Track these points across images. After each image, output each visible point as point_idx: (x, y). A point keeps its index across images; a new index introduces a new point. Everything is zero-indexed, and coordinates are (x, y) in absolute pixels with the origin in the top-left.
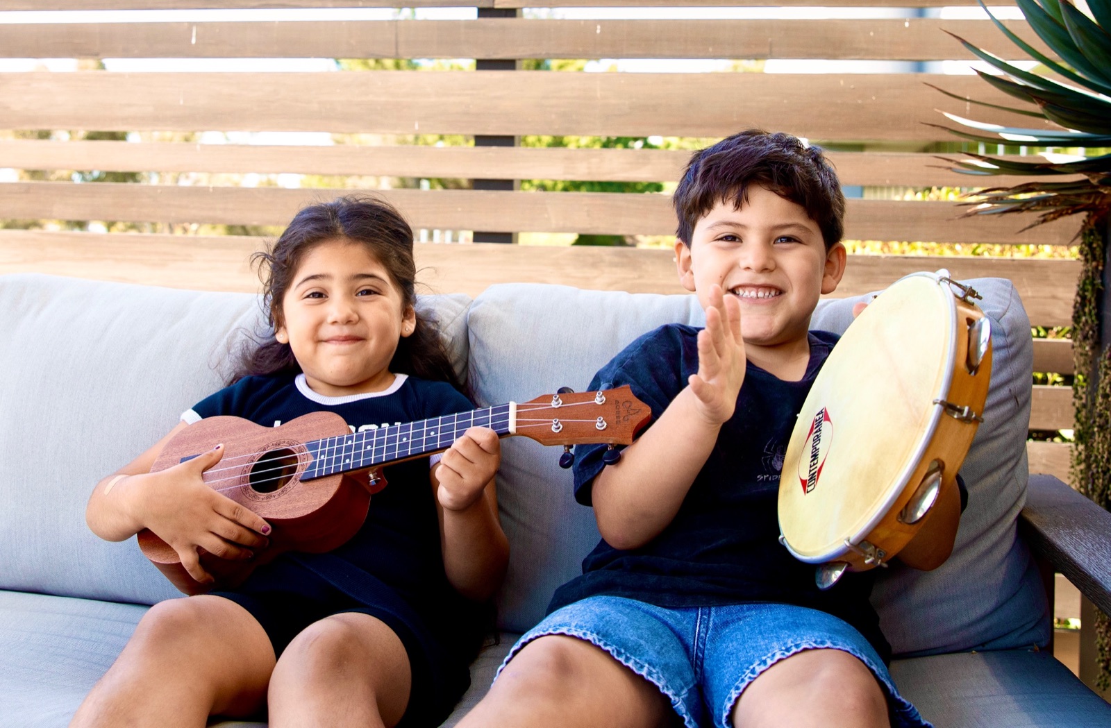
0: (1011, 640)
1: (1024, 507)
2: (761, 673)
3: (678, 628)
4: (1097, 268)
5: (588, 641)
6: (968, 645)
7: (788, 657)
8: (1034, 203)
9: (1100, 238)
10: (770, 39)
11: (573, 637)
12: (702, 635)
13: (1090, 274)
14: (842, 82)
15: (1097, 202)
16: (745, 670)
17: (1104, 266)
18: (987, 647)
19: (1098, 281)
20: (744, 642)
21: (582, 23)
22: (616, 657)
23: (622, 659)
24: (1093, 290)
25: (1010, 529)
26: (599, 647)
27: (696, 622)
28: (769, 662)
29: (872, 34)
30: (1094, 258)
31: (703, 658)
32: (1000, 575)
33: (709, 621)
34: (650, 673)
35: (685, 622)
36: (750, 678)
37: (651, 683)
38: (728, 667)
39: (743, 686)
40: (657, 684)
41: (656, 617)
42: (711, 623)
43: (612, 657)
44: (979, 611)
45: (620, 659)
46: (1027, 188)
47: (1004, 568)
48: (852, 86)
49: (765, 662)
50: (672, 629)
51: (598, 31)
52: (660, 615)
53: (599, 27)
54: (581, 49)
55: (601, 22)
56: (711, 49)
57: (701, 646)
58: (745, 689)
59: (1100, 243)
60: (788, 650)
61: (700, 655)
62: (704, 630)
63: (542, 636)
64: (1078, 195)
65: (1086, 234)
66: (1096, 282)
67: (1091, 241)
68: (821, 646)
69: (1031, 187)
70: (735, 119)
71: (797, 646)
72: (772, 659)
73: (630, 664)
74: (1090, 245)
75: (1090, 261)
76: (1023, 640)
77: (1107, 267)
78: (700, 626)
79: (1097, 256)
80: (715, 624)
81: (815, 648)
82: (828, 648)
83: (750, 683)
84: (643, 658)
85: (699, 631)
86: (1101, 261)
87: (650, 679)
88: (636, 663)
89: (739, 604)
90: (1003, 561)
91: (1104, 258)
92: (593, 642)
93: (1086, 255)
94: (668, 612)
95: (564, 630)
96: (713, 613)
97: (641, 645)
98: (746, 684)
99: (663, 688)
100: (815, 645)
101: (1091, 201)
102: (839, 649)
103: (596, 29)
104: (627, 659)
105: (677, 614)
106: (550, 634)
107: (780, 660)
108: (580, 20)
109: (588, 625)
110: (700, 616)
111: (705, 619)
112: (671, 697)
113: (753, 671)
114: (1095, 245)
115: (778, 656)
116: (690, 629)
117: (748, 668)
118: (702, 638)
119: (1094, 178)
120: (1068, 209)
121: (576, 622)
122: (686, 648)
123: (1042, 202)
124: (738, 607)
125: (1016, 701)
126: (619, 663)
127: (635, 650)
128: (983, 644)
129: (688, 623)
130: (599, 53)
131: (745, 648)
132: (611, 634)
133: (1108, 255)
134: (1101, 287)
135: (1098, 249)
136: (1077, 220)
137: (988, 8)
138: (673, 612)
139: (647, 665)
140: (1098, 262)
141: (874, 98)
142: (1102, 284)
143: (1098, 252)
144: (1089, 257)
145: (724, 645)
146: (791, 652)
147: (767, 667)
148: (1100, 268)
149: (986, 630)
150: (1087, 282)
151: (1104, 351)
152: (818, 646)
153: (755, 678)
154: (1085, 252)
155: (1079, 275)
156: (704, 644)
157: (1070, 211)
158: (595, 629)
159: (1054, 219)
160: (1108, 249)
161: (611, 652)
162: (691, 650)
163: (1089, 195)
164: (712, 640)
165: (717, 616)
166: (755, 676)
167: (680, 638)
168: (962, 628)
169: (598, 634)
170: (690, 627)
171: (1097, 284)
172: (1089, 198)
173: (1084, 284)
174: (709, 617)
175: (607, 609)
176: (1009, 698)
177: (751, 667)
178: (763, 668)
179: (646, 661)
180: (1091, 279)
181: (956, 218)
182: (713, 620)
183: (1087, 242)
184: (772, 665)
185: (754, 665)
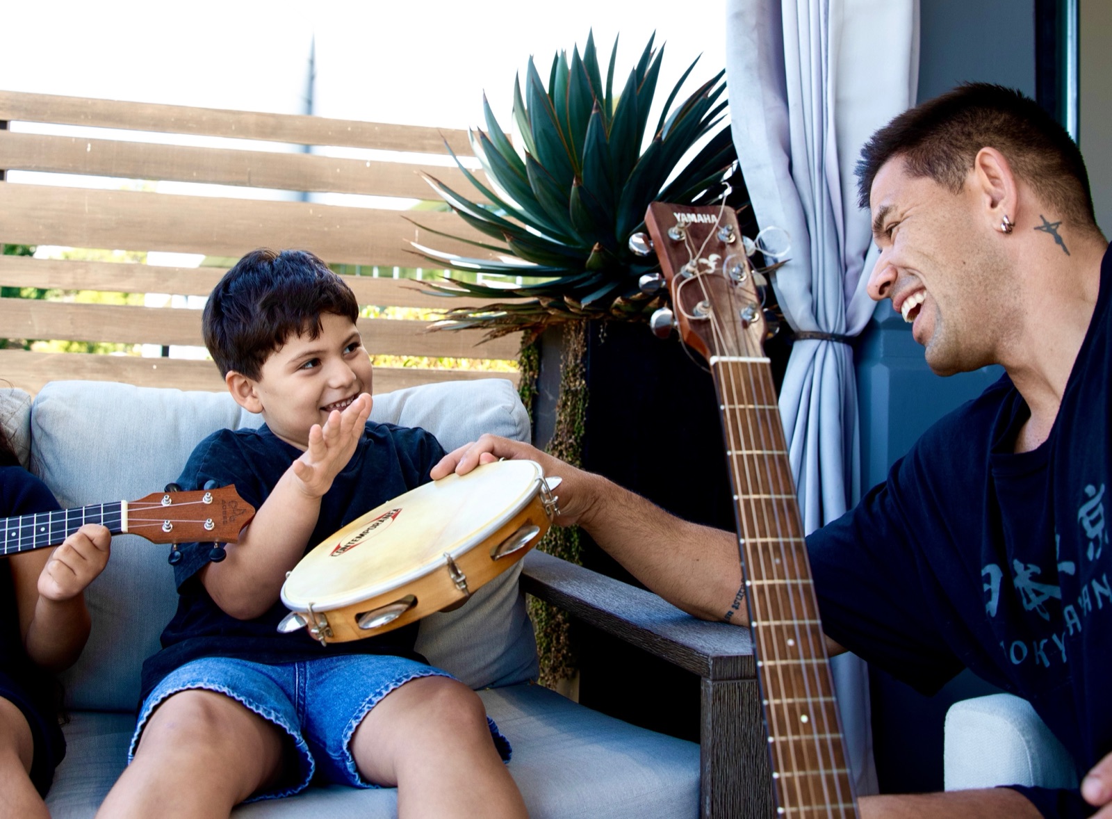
0: (511, 679)
1: (523, 569)
2: (378, 702)
3: (280, 681)
4: (533, 376)
5: (224, 694)
6: (482, 685)
7: (400, 686)
8: (493, 321)
9: (536, 351)
10: (249, 169)
11: (210, 690)
12: (302, 685)
13: (528, 382)
14: (311, 211)
15: (543, 322)
16: (361, 703)
17: (539, 375)
18: (496, 685)
19: (534, 387)
20: (350, 683)
21: (74, 140)
22: (248, 706)
23: (253, 708)
24: (530, 395)
25: (515, 586)
26: (233, 698)
27: (295, 674)
28: (385, 693)
29: (338, 170)
30: (531, 369)
31: (304, 705)
32: (508, 624)
33: (306, 673)
34: (277, 718)
35: (285, 675)
36: (368, 707)
37: (280, 726)
38: (340, 704)
39: (362, 715)
40: (285, 726)
41: (261, 672)
42: (308, 675)
43: (245, 706)
44: (492, 656)
45: (252, 707)
46: (493, 308)
47: (510, 619)
48: (320, 216)
49: (380, 694)
50: (275, 682)
51: (89, 149)
52: (264, 670)
53: (89, 145)
54: (71, 165)
55: (92, 141)
56: (195, 174)
57: (302, 694)
58: (364, 718)
59: (536, 356)
60: (399, 680)
61: (302, 703)
62: (303, 681)
63: (181, 691)
64: (530, 315)
65: (526, 348)
66: (532, 388)
67: (529, 354)
68: (427, 675)
69: (496, 307)
70: (215, 239)
71: (407, 677)
72: (386, 690)
73: (261, 711)
74: (528, 357)
75: (528, 371)
76: (522, 677)
77: (542, 376)
78: (299, 677)
79: (534, 368)
80: (311, 674)
81: (422, 677)
82: (432, 675)
83: (369, 712)
84: (269, 705)
85: (299, 682)
86: (537, 371)
87: (279, 723)
88: (265, 710)
89: (329, 657)
90: (508, 615)
91: (539, 369)
92: (228, 694)
93: (525, 366)
94: (269, 667)
95: (201, 685)
96: (308, 666)
97: (262, 695)
98: (365, 713)
99: (290, 730)
100: (421, 674)
101: (539, 320)
102: (441, 675)
103: (87, 147)
104: (257, 708)
105: (279, 669)
106: (189, 689)
107: (393, 690)
108: (72, 138)
109: (218, 679)
110: (297, 669)
111: (302, 672)
112: (297, 737)
113: (370, 702)
114: (532, 358)
115: (392, 687)
116: (291, 681)
117: (363, 701)
118: (302, 687)
119: (544, 302)
120: (516, 327)
121: (207, 678)
122: (289, 697)
123: (499, 320)
124: (329, 659)
125: (538, 720)
126: (251, 710)
127: (259, 700)
128: (493, 684)
129: (288, 675)
130: (88, 170)
131: (352, 687)
132: (238, 687)
133: (542, 366)
134: (536, 393)
135: (535, 361)
136: (516, 338)
137: (457, 157)
138: (274, 667)
139: (273, 711)
140: (534, 371)
141: (338, 227)
142: (538, 390)
143: (534, 364)
144: (527, 367)
145: (327, 690)
146: (403, 682)
147: (383, 697)
148: (536, 377)
149: (497, 671)
150: (526, 388)
151: (547, 444)
152: (424, 675)
153: (373, 707)
154: (524, 364)
155: (518, 382)
156: (304, 693)
157: (518, 329)
158: (225, 683)
159: (503, 335)
160: (542, 361)
161: (244, 702)
162: (293, 699)
163: (538, 315)
164: (311, 688)
165: (312, 668)
166: (373, 705)
167: (282, 688)
168: (479, 670)
169: (228, 687)
170: (291, 679)
171: (533, 390)
172: (538, 317)
173: (523, 390)
174: (305, 669)
175: (224, 666)
176: (532, 718)
177: (367, 699)
178: (380, 698)
179: (271, 708)
180: (528, 386)
181: (424, 332)
182: (310, 672)
183: (526, 355)
184: (387, 695)
185: (370, 697)
